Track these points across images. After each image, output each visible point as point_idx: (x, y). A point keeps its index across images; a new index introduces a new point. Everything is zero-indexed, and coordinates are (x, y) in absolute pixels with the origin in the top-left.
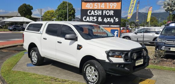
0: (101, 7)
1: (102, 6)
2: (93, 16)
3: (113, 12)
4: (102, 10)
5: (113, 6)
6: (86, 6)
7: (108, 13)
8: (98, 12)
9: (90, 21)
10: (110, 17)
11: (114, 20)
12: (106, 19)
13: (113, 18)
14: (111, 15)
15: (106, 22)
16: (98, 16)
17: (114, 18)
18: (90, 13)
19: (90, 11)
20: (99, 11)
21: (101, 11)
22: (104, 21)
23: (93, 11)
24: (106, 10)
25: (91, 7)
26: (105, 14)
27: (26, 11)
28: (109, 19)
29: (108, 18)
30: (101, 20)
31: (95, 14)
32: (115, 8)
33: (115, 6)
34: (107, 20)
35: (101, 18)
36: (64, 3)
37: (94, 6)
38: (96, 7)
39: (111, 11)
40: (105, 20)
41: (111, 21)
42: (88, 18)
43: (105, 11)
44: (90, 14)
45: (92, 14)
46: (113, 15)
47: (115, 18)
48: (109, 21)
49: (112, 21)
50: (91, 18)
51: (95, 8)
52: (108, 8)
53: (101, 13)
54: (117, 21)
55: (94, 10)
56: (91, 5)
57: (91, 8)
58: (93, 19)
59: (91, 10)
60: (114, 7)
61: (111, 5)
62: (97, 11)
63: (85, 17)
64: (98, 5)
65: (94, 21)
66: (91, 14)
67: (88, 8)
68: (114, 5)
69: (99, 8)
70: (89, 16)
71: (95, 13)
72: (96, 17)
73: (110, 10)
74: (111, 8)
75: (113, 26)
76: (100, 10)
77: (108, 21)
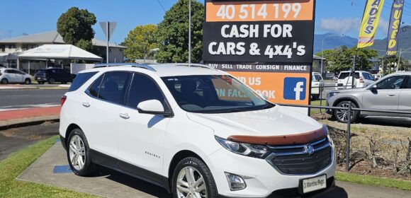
0: (259, 14)
1: (261, 12)
2: (235, 40)
3: (290, 27)
4: (261, 24)
5: (291, 10)
6: (218, 14)
7: (276, 31)
8: (248, 29)
9: (228, 53)
10: (283, 41)
11: (295, 51)
12: (272, 49)
13: (291, 46)
14: (284, 36)
15: (271, 57)
16: (248, 41)
17: (295, 44)
18: (228, 31)
19: (228, 26)
20: (252, 26)
21: (257, 26)
22: (266, 53)
23: (235, 27)
24: (272, 23)
25: (230, 14)
26: (269, 34)
27: (78, 27)
28: (279, 48)
29: (276, 47)
30: (257, 52)
31: (241, 36)
32: (295, 17)
33: (297, 11)
34: (274, 50)
35: (256, 45)
36: (182, 3)
37: (238, 12)
38: (243, 14)
39: (285, 26)
40: (269, 52)
41: (285, 53)
43: (269, 26)
44: (227, 36)
45: (234, 36)
46: (290, 35)
47: (297, 46)
48: (281, 54)
49: (288, 53)
50: (231, 47)
51: (243, 18)
52: (277, 18)
53: (257, 31)
54: (303, 52)
55: (239, 24)
56: (230, 9)
57: (231, 18)
58: (236, 50)
59: (231, 24)
60: (295, 13)
61: (287, 8)
62: (247, 26)
63: (215, 43)
64: (249, 10)
65: (238, 53)
66: (231, 36)
67: (223, 19)
68: (294, 9)
69: (253, 18)
70: (226, 41)
71: (240, 32)
72: (243, 44)
73: (282, 23)
74: (285, 18)
75: (290, 68)
76: (254, 23)
77: (276, 54)
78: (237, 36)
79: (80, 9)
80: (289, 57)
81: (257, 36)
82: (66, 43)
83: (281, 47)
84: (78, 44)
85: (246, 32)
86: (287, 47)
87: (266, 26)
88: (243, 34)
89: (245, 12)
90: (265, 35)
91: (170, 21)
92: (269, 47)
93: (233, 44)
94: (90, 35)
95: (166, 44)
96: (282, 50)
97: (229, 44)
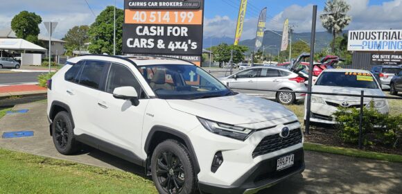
0: (164, 19)
1: (166, 17)
2: (147, 37)
3: (186, 29)
4: (166, 26)
5: (187, 17)
6: (134, 18)
7: (176, 31)
8: (156, 30)
9: (142, 47)
10: (182, 39)
11: (189, 46)
12: (173, 45)
13: (187, 43)
14: (182, 35)
15: (173, 50)
16: (156, 38)
17: (189, 41)
18: (141, 31)
19: (141, 27)
20: (159, 28)
21: (162, 28)
22: (169, 47)
23: (146, 28)
24: (173, 26)
25: (143, 18)
26: (171, 33)
27: (27, 26)
28: (178, 44)
29: (176, 43)
30: (163, 46)
31: (151, 34)
32: (190, 22)
33: (191, 18)
34: (175, 45)
35: (162, 41)
36: (109, 10)
37: (148, 18)
38: (152, 19)
39: (182, 28)
40: (171, 46)
41: (183, 47)
42: (137, 40)
43: (171, 28)
44: (141, 34)
45: (146, 34)
46: (186, 35)
47: (191, 42)
48: (180, 48)
49: (185, 47)
50: (144, 42)
51: (152, 22)
52: (176, 22)
53: (162, 31)
54: (196, 47)
55: (149, 26)
56: (143, 15)
57: (143, 21)
58: (147, 44)
59: (143, 25)
60: (189, 19)
61: (183, 15)
62: (155, 28)
63: (132, 39)
64: (157, 16)
65: (149, 47)
66: (144, 34)
67: (138, 22)
68: (189, 17)
69: (160, 22)
70: (140, 38)
71: (150, 32)
72: (153, 40)
73: (180, 26)
74: (183, 22)
75: (186, 58)
76: (160, 25)
77: (176, 47)
78: (148, 34)
79: (29, 12)
80: (186, 50)
81: (162, 34)
82: (19, 37)
83: (180, 43)
84: (28, 38)
85: (155, 32)
86: (184, 43)
87: (169, 28)
88: (152, 33)
89: (154, 17)
90: (169, 34)
91: (100, 22)
92: (171, 43)
93: (145, 40)
94: (37, 32)
95: (97, 39)
96: (181, 45)
97: (142, 40)
